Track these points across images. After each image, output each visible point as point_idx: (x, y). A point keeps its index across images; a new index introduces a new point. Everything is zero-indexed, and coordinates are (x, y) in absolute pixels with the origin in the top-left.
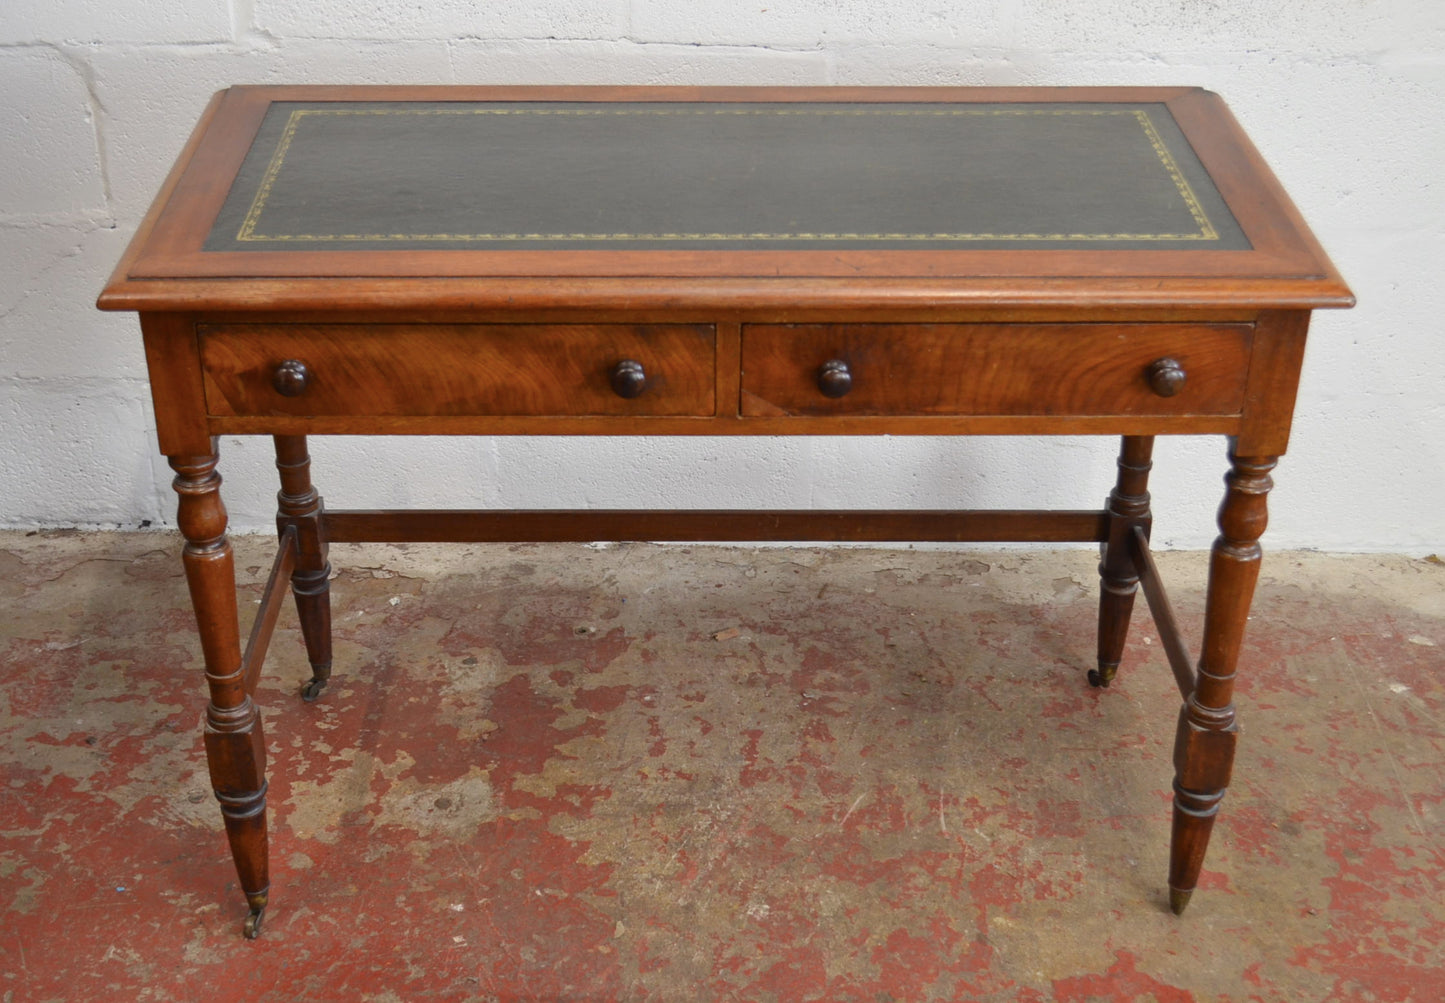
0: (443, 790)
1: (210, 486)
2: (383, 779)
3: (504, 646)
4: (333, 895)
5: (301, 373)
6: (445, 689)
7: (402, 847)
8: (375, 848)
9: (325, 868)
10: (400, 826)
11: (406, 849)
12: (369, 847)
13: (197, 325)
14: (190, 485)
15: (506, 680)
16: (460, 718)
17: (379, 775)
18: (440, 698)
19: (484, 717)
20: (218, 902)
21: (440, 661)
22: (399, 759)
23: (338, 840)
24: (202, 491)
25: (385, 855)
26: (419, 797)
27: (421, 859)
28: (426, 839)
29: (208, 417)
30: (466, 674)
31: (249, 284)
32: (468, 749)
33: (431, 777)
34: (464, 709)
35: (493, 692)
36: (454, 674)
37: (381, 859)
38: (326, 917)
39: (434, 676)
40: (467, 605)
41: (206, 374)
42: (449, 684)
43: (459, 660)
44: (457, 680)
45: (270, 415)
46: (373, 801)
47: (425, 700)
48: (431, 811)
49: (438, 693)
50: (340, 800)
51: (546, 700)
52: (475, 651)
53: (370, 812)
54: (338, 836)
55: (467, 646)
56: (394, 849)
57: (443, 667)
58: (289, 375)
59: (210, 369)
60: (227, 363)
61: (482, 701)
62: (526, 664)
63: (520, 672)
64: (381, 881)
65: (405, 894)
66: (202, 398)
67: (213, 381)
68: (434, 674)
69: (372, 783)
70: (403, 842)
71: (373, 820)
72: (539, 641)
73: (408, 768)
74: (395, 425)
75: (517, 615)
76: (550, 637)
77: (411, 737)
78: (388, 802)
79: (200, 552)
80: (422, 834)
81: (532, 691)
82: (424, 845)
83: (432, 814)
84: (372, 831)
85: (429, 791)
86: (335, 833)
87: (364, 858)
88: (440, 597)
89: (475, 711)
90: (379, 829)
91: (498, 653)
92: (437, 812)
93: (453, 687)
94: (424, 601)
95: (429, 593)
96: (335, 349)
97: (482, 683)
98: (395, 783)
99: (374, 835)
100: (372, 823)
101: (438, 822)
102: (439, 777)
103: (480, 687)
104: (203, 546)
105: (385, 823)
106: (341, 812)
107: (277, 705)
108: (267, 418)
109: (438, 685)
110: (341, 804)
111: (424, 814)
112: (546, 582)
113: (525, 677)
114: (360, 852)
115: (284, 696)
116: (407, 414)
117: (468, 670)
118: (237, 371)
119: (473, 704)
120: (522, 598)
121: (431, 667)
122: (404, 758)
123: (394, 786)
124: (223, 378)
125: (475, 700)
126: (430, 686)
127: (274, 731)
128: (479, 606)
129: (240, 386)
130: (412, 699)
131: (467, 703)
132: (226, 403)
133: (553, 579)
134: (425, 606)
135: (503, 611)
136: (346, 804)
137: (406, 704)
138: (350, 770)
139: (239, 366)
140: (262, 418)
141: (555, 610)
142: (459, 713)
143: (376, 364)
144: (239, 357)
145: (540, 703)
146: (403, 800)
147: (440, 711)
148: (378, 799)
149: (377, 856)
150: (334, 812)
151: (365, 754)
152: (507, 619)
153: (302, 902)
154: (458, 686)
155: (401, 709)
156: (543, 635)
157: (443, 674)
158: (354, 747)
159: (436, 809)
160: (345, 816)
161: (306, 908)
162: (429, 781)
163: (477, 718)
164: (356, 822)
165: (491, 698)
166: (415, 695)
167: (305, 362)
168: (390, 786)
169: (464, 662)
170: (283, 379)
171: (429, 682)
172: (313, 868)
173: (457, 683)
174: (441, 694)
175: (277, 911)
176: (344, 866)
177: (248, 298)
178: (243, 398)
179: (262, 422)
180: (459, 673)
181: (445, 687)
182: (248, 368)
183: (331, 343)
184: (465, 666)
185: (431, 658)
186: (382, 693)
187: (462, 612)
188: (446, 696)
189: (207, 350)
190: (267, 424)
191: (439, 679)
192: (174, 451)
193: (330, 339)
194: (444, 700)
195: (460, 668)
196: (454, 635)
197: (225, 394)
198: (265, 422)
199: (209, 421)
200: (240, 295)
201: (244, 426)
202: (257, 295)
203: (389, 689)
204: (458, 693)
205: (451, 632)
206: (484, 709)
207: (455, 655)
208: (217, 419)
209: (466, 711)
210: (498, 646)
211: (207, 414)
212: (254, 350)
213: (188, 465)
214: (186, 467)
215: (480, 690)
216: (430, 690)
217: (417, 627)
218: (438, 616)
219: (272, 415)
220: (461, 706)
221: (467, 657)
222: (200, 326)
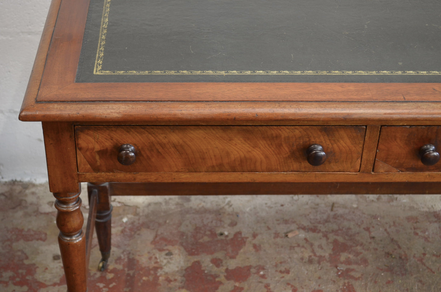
1: (76, 206)
3: (184, 244)
5: (132, 151)
6: (160, 272)
13: (74, 126)
14: (65, 206)
15: (189, 265)
16: (170, 288)
18: (158, 277)
19: (183, 287)
21: (154, 255)
24: (72, 209)
29: (78, 173)
30: (168, 262)
31: (107, 105)
34: (172, 283)
35: (184, 272)
36: (163, 262)
39: (152, 264)
40: (161, 221)
41: (78, 151)
42: (161, 268)
43: (164, 253)
44: (165, 265)
45: (113, 171)
47: (151, 278)
49: (156, 274)
51: (212, 276)
52: (170, 247)
55: (166, 245)
57: (156, 258)
58: (127, 154)
59: (80, 149)
60: (91, 146)
61: (180, 278)
62: (198, 254)
63: (195, 260)
66: (75, 164)
67: (82, 155)
68: (153, 263)
72: (201, 241)
74: (183, 177)
75: (187, 226)
76: (206, 239)
79: (68, 239)
81: (204, 271)
88: (147, 216)
89: (178, 284)
91: (182, 249)
93: (163, 270)
94: (139, 219)
95: (141, 214)
96: (152, 138)
97: (178, 267)
103: (177, 269)
104: (70, 236)
108: (111, 173)
109: (156, 269)
112: (198, 206)
113: (198, 262)
116: (190, 171)
117: (169, 260)
118: (95, 150)
119: (175, 280)
120: (188, 216)
121: (150, 258)
124: (88, 153)
125: (176, 278)
126: (152, 270)
128: (168, 221)
129: (97, 157)
130: (144, 278)
131: (172, 279)
132: (89, 166)
133: (200, 204)
134: (141, 222)
135: (180, 224)
137: (142, 281)
139: (98, 147)
140: (108, 174)
141: (205, 223)
142: (170, 285)
143: (175, 146)
144: (97, 142)
145: (208, 278)
147: (160, 285)
152: (183, 229)
154: (166, 269)
155: (140, 284)
156: (202, 237)
157: (156, 262)
163: (179, 288)
165: (184, 276)
166: (146, 276)
167: (135, 145)
169: (167, 255)
170: (124, 157)
171: (151, 267)
173: (165, 267)
174: (158, 274)
177: (107, 114)
178: (98, 164)
179: (108, 175)
180: (165, 261)
181: (159, 270)
182: (102, 149)
183: (150, 136)
184: (167, 257)
185: (149, 253)
186: (128, 275)
187: (160, 225)
188: (161, 275)
189: (80, 139)
190: (111, 177)
191: (156, 265)
192: (58, 190)
193: (150, 133)
194: (160, 278)
195: (165, 259)
196: (158, 238)
197: (88, 161)
198: (110, 176)
199: (78, 175)
200: (102, 112)
201: (98, 178)
202: (112, 112)
203: (131, 272)
204: (167, 273)
205: (156, 237)
206: (181, 282)
207: (161, 250)
208: (83, 174)
209: (173, 284)
210: (181, 244)
211: (78, 171)
212: (106, 139)
213: (65, 197)
214: (64, 198)
215: (178, 271)
216: (152, 272)
217: (139, 234)
218: (148, 227)
219: (114, 172)
220: (170, 281)
221: (167, 252)
222: (76, 127)
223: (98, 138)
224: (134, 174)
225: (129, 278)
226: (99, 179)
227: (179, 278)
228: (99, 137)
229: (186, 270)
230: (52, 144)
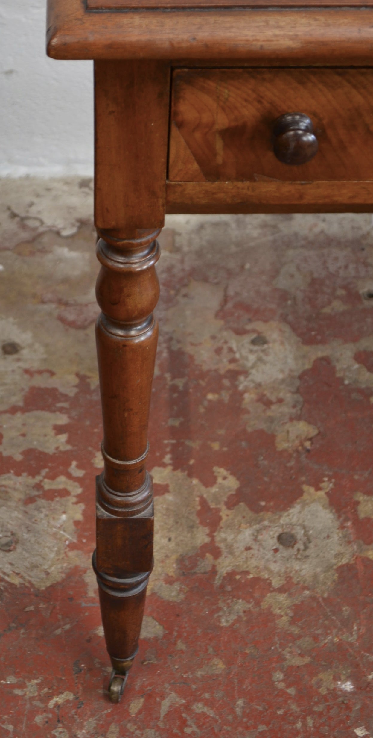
0: (281, 521)
1: (150, 260)
2: (209, 509)
3: (290, 318)
4: (199, 673)
5: (307, 130)
6: (243, 383)
7: (258, 603)
8: (229, 606)
9: (180, 636)
10: (248, 573)
11: (264, 605)
12: (221, 604)
13: (172, 70)
15: (308, 366)
16: (271, 420)
17: (203, 502)
18: (242, 394)
19: (299, 418)
20: (70, 689)
21: (226, 342)
22: (220, 480)
23: (182, 596)
24: (137, 267)
25: (241, 614)
26: (258, 531)
27: (284, 618)
28: (281, 590)
29: (167, 182)
30: (260, 360)
31: (264, 18)
32: (292, 463)
33: (263, 503)
34: (273, 407)
35: (297, 383)
36: (247, 359)
37: (238, 620)
38: (200, 705)
39: (225, 366)
40: (232, 264)
41: (175, 131)
42: (246, 373)
43: (247, 339)
44: (252, 367)
45: (251, 178)
46: (207, 540)
47: (225, 396)
48: (276, 550)
49: (236, 387)
50: (170, 540)
51: (360, 391)
52: (259, 326)
53: (208, 555)
54: (181, 590)
55: (250, 321)
56: (250, 606)
57: (231, 350)
58: (298, 138)
59: (181, 125)
60: (206, 118)
61: (289, 395)
62: (323, 342)
63: (320, 354)
64: (247, 651)
65: (282, 670)
66: (163, 160)
67: (182, 140)
68: (225, 360)
69: (199, 514)
70: (257, 595)
71: (214, 566)
72: (327, 310)
73: (233, 492)
75: (292, 276)
76: (338, 306)
77: (225, 449)
78: (225, 540)
79: (120, 333)
80: (276, 583)
81: (342, 380)
82: (282, 597)
83: (279, 555)
84: (217, 581)
85: (266, 523)
86: (177, 586)
87: (219, 620)
88: (199, 254)
89: (286, 410)
90: (224, 578)
91: (287, 329)
92: (284, 552)
93: (251, 377)
94: (182, 261)
95: (186, 249)
96: (358, 99)
97: (282, 371)
98: (224, 513)
99: (222, 587)
100: (214, 571)
101: (288, 565)
102: (272, 504)
103: (281, 376)
104: (126, 326)
105: (229, 569)
106: (174, 557)
107: (61, 410)
108: (247, 183)
109: (234, 375)
110: (172, 545)
111: (269, 555)
113: (326, 360)
114: (212, 612)
115: (65, 397)
117: (261, 354)
118: (217, 127)
119: (280, 401)
120: (291, 253)
121: (218, 351)
122: (225, 478)
123: (224, 518)
124: (198, 135)
125: (281, 395)
126: (225, 377)
127: (69, 447)
128: (247, 266)
129: (219, 145)
130: (210, 396)
131: (273, 398)
132: (196, 166)
134: (187, 267)
135: (275, 273)
136: (178, 545)
137: (206, 403)
138: (169, 497)
139: (223, 120)
140: (240, 184)
141: (332, 268)
142: (269, 413)
144: (223, 109)
145: (354, 395)
146: (240, 537)
147: (248, 412)
148: (211, 535)
149: (233, 617)
150: (167, 556)
151: (179, 473)
152: (282, 282)
153: (166, 685)
154: (257, 376)
155: (202, 410)
156: (329, 303)
157: (233, 361)
158: (164, 465)
159: (281, 547)
160: (181, 561)
161: (173, 694)
162: (263, 509)
163: (291, 419)
164: (197, 570)
165: (297, 391)
166: (213, 391)
167: (313, 115)
168: (220, 518)
169: (253, 342)
170: (293, 145)
171: (222, 372)
172: (165, 636)
173: (254, 371)
174: (241, 388)
175: (142, 700)
176: (199, 631)
177: (264, 41)
178: (219, 160)
179: (238, 188)
180: (252, 358)
181: (242, 378)
182: (233, 124)
183: (354, 92)
184: (255, 348)
185: (213, 338)
186: (174, 389)
187: (230, 273)
188: (246, 390)
189: (181, 101)
190: (245, 191)
191: (232, 366)
192: (113, 223)
193: (354, 87)
194: (246, 396)
195: (251, 351)
196: (230, 305)
197: (195, 155)
198: (243, 189)
199: (167, 187)
200: (253, 36)
201: (214, 194)
202: (276, 36)
203: (180, 383)
204: (259, 385)
205: (225, 300)
206: (294, 406)
207: (240, 332)
208: (180, 185)
209: (275, 410)
210: (284, 319)
211: (168, 177)
212: (246, 100)
213: (129, 239)
214: (126, 241)
215: (283, 381)
216: (226, 382)
217: (185, 296)
218: (205, 280)
219: (255, 180)
220: (268, 403)
221: (254, 336)
222: (177, 71)
223: (227, 99)
224: (302, 184)
225: (175, 395)
226: (215, 196)
227: (289, 397)
228: (229, 96)
229: (300, 377)
230: (114, 112)
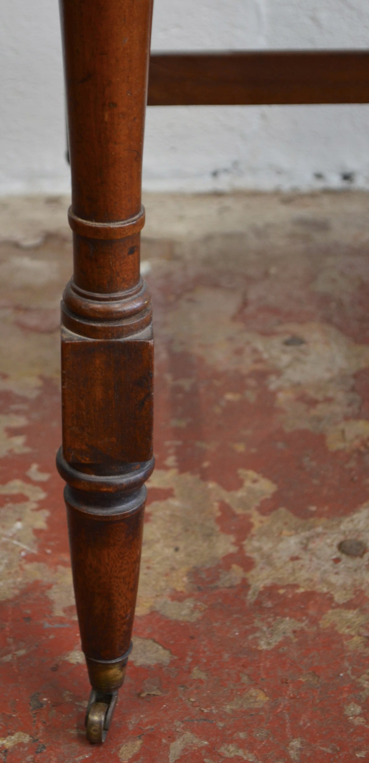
0: (342, 527)
2: (234, 515)
3: (336, 320)
4: (228, 708)
6: (273, 383)
7: (314, 621)
8: (269, 626)
9: (196, 662)
10: (297, 586)
11: (324, 624)
12: (257, 623)
15: (365, 365)
16: (319, 420)
17: (225, 508)
18: (274, 394)
19: (357, 417)
20: (24, 729)
21: (248, 343)
22: (248, 484)
23: (197, 615)
25: (290, 635)
26: (308, 539)
27: (357, 639)
28: (349, 605)
30: (297, 360)
32: (352, 464)
33: (313, 508)
34: (320, 407)
35: (352, 382)
36: (278, 359)
37: (286, 642)
38: (231, 748)
39: (248, 366)
42: (278, 373)
43: (277, 342)
44: (287, 367)
46: (233, 549)
47: (251, 397)
48: (337, 560)
49: (265, 386)
50: (177, 549)
52: (295, 328)
53: (234, 566)
54: (195, 607)
55: (280, 322)
56: (303, 625)
57: (255, 351)
61: (341, 394)
64: (302, 679)
65: (358, 702)
68: (248, 361)
69: (219, 520)
70: (312, 612)
71: (244, 580)
73: (269, 496)
75: (334, 281)
77: (254, 450)
78: (259, 549)
80: (339, 597)
82: (350, 615)
83: (341, 565)
84: (251, 597)
85: (320, 529)
86: (189, 603)
87: (256, 641)
88: (208, 261)
89: (338, 408)
90: (261, 593)
91: (332, 329)
92: (347, 562)
93: (285, 377)
94: (184, 269)
95: (188, 258)
97: (329, 370)
98: (256, 519)
99: (258, 603)
100: (245, 585)
101: (357, 577)
102: (326, 508)
103: (327, 376)
105: (268, 582)
106: (184, 569)
107: (17, 412)
109: (261, 375)
110: (180, 556)
111: (328, 566)
112: (354, 240)
114: (245, 634)
115: (24, 400)
117: (298, 354)
119: (329, 400)
120: (330, 260)
121: (239, 352)
122: (255, 481)
123: (257, 525)
125: (330, 394)
126: (249, 377)
127: (27, 450)
130: (229, 396)
131: (320, 397)
134: (191, 274)
135: (312, 278)
136: (189, 555)
137: (223, 403)
138: (175, 503)
142: (314, 413)
146: (281, 545)
147: (285, 412)
148: (239, 543)
149: (277, 639)
150: (173, 569)
151: (188, 477)
152: (322, 287)
153: (177, 723)
154: (294, 376)
155: (218, 410)
157: (259, 361)
158: (166, 468)
159: (344, 557)
160: (194, 573)
161: (188, 735)
162: (312, 514)
163: (347, 418)
164: (219, 583)
165: (353, 389)
168: (251, 525)
169: (287, 343)
171: (245, 372)
172: (172, 663)
173: (289, 371)
174: (272, 387)
175: (139, 743)
176: (226, 656)
180: (286, 359)
181: (273, 378)
184: (289, 348)
185: (230, 339)
186: (178, 389)
187: (250, 280)
188: (280, 389)
191: (259, 367)
194: (281, 397)
195: (284, 352)
196: (251, 309)
203: (186, 384)
204: (297, 385)
205: (245, 303)
206: (350, 405)
207: (266, 334)
209: (321, 410)
210: (328, 320)
215: (331, 380)
216: (252, 382)
217: (191, 300)
218: (216, 285)
220: (313, 403)
221: (287, 337)
225: (180, 396)
227: (341, 396)
229: (356, 376)
